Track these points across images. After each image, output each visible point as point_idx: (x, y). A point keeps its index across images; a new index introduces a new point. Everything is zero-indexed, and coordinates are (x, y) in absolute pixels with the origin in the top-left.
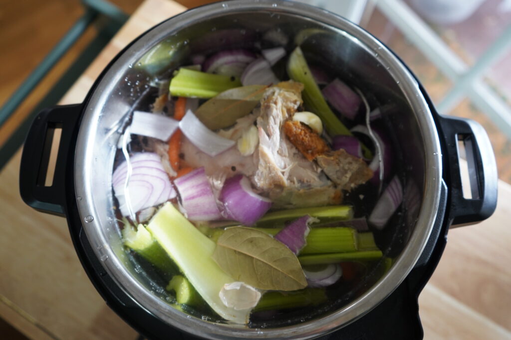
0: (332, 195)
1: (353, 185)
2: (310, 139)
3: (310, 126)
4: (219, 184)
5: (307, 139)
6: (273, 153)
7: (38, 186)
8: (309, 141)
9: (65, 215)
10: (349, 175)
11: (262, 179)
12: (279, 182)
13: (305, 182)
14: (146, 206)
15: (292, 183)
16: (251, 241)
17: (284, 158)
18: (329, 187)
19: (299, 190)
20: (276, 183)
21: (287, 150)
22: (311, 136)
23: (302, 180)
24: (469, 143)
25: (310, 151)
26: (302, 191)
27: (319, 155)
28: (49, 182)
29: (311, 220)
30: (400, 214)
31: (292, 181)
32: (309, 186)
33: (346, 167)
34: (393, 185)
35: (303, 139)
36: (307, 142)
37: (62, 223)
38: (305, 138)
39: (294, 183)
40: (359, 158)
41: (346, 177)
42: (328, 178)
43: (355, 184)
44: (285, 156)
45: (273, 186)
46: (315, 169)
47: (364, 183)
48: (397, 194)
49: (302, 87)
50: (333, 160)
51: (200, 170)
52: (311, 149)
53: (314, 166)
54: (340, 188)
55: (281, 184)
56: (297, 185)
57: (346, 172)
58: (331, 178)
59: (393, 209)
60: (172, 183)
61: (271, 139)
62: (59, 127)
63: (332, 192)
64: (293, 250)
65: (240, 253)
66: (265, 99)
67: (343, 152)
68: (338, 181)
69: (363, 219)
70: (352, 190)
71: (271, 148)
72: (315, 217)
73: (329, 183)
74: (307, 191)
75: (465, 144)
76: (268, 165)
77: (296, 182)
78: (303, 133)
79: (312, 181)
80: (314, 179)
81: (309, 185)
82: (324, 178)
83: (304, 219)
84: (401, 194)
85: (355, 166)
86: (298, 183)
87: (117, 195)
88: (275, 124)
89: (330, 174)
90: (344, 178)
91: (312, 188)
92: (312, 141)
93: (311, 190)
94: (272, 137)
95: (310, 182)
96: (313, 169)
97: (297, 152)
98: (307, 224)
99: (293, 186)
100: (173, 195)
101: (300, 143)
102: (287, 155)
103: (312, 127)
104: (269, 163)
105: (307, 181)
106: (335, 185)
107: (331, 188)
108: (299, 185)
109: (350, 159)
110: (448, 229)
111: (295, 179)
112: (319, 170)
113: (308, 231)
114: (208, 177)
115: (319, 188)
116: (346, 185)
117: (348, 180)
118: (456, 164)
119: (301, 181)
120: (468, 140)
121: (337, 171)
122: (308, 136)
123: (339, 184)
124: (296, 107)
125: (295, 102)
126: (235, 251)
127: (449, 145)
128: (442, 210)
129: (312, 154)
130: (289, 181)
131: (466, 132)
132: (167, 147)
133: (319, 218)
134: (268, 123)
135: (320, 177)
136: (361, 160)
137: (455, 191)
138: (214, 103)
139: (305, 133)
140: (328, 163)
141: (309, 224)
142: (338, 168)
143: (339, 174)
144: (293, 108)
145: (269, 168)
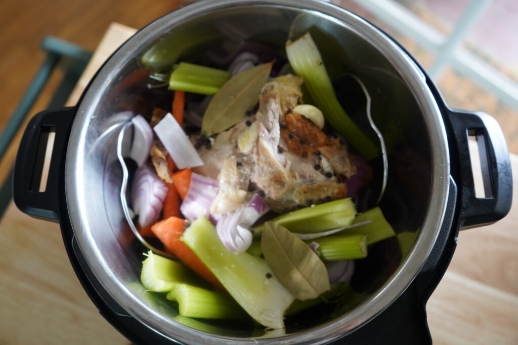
0: (336, 190)
3: (311, 119)
5: (308, 132)
6: (273, 148)
7: (31, 191)
9: (58, 221)
11: (263, 175)
13: (307, 176)
15: (294, 179)
19: (301, 186)
20: (277, 179)
23: (304, 176)
24: (481, 138)
25: (312, 145)
26: (304, 186)
27: (321, 147)
28: (43, 188)
31: (294, 177)
37: (55, 229)
38: (306, 130)
39: (296, 178)
49: (301, 81)
52: (312, 142)
56: (299, 180)
61: (271, 133)
62: (53, 131)
63: (336, 187)
66: (263, 94)
71: (271, 143)
74: (310, 186)
75: (477, 140)
76: (269, 160)
77: (298, 178)
79: (315, 176)
80: (317, 174)
81: (312, 180)
86: (301, 179)
88: (275, 118)
91: (315, 183)
93: (315, 185)
94: (272, 131)
95: (313, 177)
99: (295, 181)
102: (287, 150)
103: (314, 121)
104: (269, 158)
105: (309, 176)
107: (334, 183)
110: (459, 230)
111: (297, 174)
115: (321, 183)
118: (468, 161)
119: (302, 176)
120: (480, 134)
124: (296, 100)
125: (294, 95)
127: (459, 140)
128: (452, 211)
129: (314, 147)
131: (478, 125)
134: (267, 118)
137: (465, 191)
139: (307, 126)
144: (293, 101)
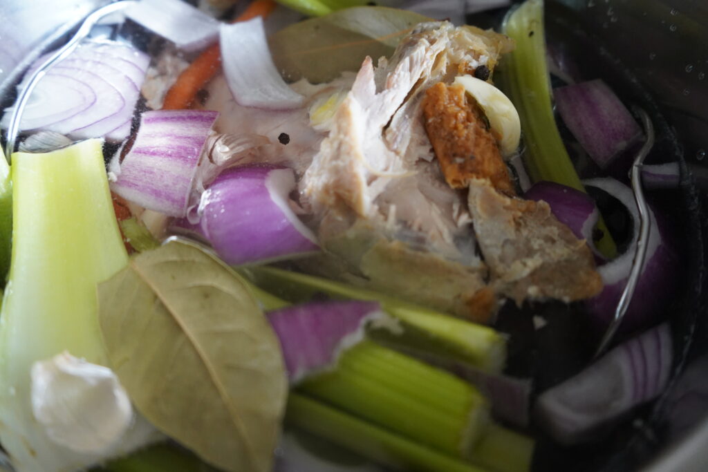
0: (470, 293)
1: (533, 291)
2: (472, 136)
4: (223, 153)
5: (465, 132)
6: (368, 123)
8: (467, 139)
10: (533, 263)
12: (349, 191)
13: (415, 228)
14: (52, 127)
15: (381, 217)
16: (207, 294)
17: (392, 154)
18: (471, 271)
19: (390, 240)
20: (341, 191)
21: (407, 143)
22: (477, 133)
23: (409, 223)
25: (459, 160)
26: (395, 244)
27: (478, 178)
29: (379, 318)
30: (638, 423)
31: (383, 212)
32: (420, 241)
33: (536, 244)
34: (648, 342)
35: (456, 128)
36: (463, 139)
38: (461, 126)
39: (386, 218)
40: (580, 237)
41: (525, 265)
42: (478, 251)
43: (542, 291)
44: (397, 153)
45: (331, 200)
46: (455, 214)
47: (567, 299)
48: (652, 371)
50: (507, 208)
51: (205, 115)
52: (462, 156)
53: (456, 207)
54: (497, 285)
55: (354, 200)
56: (391, 224)
57: (530, 253)
58: (485, 252)
59: (625, 402)
60: (137, 114)
61: (381, 96)
63: (472, 286)
64: (289, 366)
65: (163, 307)
66: (414, 32)
67: (543, 210)
68: (500, 268)
69: (524, 386)
70: (526, 302)
71: (369, 111)
72: (393, 316)
73: (476, 262)
74: (409, 252)
76: (342, 136)
77: (392, 218)
78: (462, 115)
79: (433, 232)
80: (441, 233)
82: (469, 248)
83: (363, 308)
84: (664, 376)
85: (560, 252)
86: (397, 223)
87: (22, 87)
88: (409, 76)
89: (486, 242)
90: (517, 266)
91: (424, 251)
92: (477, 145)
93: (420, 254)
94: (385, 92)
95: (427, 233)
96: (450, 210)
97: (430, 159)
98: (363, 321)
99: (381, 222)
100: (122, 134)
101: (443, 134)
102: (403, 151)
104: (346, 134)
105: (420, 229)
106: (488, 275)
107: (474, 276)
108: (397, 228)
109: (554, 230)
111: (393, 209)
112: (464, 219)
113: (356, 337)
114: (211, 132)
115: (440, 257)
116: (516, 283)
117: (526, 272)
119: (404, 223)
121: (506, 241)
122: (472, 129)
123: (499, 277)
124: (474, 64)
125: (477, 56)
126: (156, 297)
129: (462, 168)
130: (376, 207)
132: (184, 66)
133: (403, 324)
135: (458, 239)
136: (582, 243)
138: (317, 28)
139: (468, 119)
140: (493, 211)
141: (369, 324)
142: (512, 235)
143: (509, 250)
144: (467, 64)
145: (340, 144)
